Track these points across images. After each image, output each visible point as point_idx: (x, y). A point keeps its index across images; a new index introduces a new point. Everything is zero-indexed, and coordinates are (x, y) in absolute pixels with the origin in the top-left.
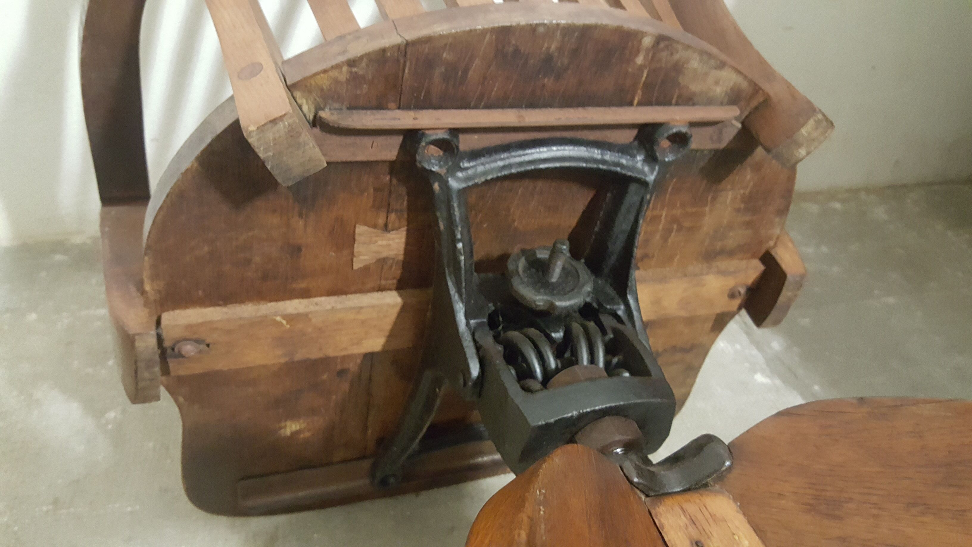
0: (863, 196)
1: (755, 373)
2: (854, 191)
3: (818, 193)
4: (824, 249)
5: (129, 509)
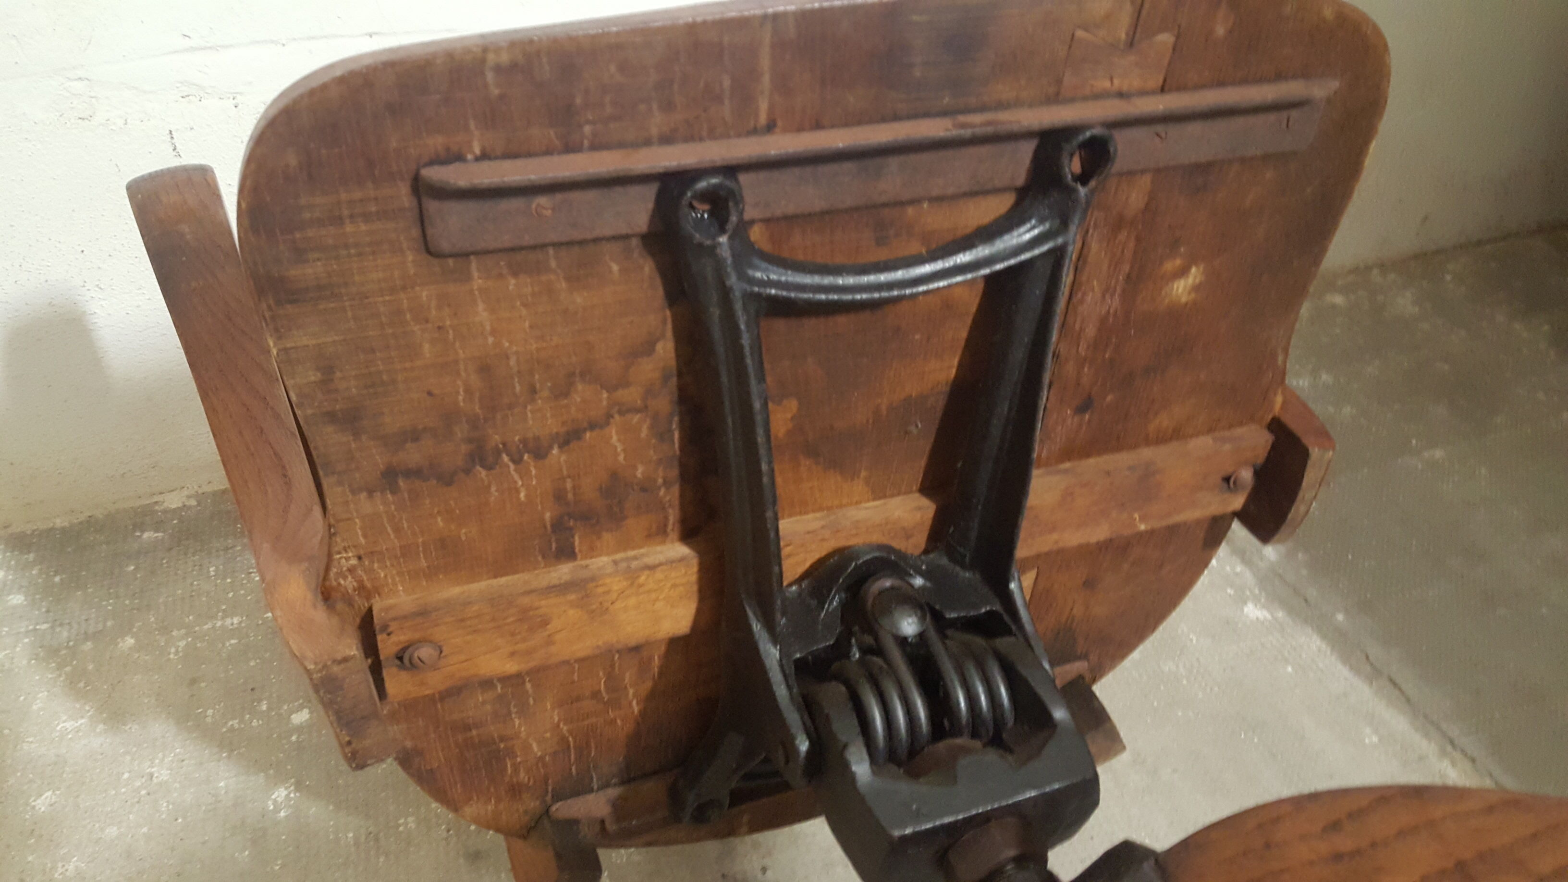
2: (1362, 271)
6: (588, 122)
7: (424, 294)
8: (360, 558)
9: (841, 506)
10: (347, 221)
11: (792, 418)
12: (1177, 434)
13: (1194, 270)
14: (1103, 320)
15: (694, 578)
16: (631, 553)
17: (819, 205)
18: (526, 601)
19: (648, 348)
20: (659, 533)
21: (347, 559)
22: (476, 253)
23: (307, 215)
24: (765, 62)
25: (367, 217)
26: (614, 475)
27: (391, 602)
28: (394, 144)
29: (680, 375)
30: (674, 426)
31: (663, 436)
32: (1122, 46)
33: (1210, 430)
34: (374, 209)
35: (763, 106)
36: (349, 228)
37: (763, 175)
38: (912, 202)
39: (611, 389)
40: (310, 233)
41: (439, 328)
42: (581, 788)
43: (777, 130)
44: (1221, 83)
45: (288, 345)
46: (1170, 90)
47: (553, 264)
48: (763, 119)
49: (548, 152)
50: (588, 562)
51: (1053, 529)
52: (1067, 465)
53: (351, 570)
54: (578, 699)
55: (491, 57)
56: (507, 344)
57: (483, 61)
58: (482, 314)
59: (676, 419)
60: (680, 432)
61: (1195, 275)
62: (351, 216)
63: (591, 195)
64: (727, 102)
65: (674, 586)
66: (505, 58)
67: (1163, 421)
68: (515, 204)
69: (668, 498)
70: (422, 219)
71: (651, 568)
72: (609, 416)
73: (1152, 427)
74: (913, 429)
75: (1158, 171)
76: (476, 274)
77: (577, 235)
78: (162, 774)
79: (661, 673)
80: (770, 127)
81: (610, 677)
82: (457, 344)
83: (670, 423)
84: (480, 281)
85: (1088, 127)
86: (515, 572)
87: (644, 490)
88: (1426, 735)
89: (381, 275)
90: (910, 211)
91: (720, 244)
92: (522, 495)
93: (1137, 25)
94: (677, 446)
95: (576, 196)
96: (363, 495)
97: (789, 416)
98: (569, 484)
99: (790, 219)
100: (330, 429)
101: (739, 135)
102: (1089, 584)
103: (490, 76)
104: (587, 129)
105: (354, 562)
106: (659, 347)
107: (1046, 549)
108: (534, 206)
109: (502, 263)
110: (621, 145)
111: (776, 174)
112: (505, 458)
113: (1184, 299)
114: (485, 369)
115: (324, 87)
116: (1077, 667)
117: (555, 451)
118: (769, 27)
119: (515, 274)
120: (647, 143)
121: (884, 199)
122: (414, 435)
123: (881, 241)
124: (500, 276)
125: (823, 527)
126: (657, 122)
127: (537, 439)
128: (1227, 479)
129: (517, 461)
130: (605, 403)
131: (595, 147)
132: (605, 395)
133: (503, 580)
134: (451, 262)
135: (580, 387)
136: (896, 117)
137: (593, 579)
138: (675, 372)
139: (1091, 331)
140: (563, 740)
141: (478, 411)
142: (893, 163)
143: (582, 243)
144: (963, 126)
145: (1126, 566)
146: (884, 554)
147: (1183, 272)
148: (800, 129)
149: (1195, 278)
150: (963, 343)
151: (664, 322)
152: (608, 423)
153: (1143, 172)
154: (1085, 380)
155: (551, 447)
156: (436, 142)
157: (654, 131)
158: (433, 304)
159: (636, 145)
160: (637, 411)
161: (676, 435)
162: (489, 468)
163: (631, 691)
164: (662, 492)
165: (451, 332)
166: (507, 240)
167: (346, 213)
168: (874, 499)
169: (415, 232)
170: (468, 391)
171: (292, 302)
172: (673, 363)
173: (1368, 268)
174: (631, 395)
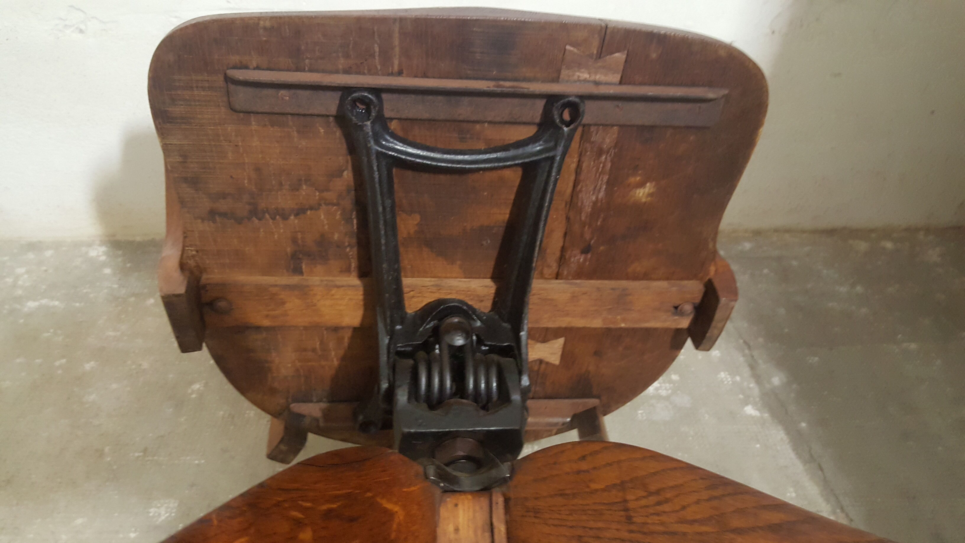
0: (921, 236)
1: (747, 404)
2: (911, 230)
3: (872, 231)
4: (859, 289)
5: (197, 462)
6: (307, 58)
7: (229, 128)
8: (197, 251)
9: (446, 278)
10: (195, 89)
11: (417, 225)
12: (646, 276)
13: (648, 184)
14: (595, 203)
15: (361, 297)
16: (330, 278)
17: (426, 116)
18: (274, 290)
19: (339, 173)
20: (347, 270)
21: (192, 250)
22: (253, 113)
23: (177, 84)
24: (396, 42)
25: (203, 88)
26: (322, 236)
27: (212, 276)
28: (216, 57)
29: (356, 190)
30: (353, 217)
31: (348, 220)
32: (594, 57)
33: (667, 279)
34: (207, 85)
35: (396, 62)
36: (196, 92)
37: (395, 96)
38: (477, 122)
39: (321, 191)
40: (179, 92)
41: (236, 146)
42: (306, 399)
43: (404, 75)
44: (656, 84)
45: (167, 143)
46: (625, 84)
47: (291, 123)
48: (396, 68)
49: (288, 70)
50: (309, 278)
51: (567, 315)
52: (578, 281)
53: (193, 256)
54: (305, 350)
55: (262, 23)
56: (268, 159)
57: (258, 24)
58: (255, 142)
59: (354, 213)
60: (357, 221)
61: (649, 188)
62: (197, 87)
63: (307, 93)
64: (377, 58)
65: (350, 299)
66: (268, 24)
67: (637, 267)
68: (270, 92)
69: (351, 253)
70: (228, 93)
71: (338, 287)
72: (320, 205)
73: (630, 270)
74: (484, 243)
75: (621, 126)
76: (253, 123)
77: (301, 111)
78: (145, 365)
79: (349, 347)
80: (400, 73)
81: (322, 343)
82: (245, 155)
83: (351, 215)
84: (256, 126)
85: (568, 96)
86: (273, 276)
87: (338, 246)
88: (828, 501)
89: (210, 116)
90: (478, 126)
91: (366, 125)
92: (276, 236)
93: (602, 46)
94: (355, 227)
95: (300, 92)
96: (199, 221)
97: (416, 222)
98: (299, 236)
99: (413, 120)
100: (184, 185)
101: (383, 75)
102: (597, 353)
103: (261, 31)
104: (307, 61)
105: (194, 253)
106: (345, 173)
107: (564, 325)
108: (280, 94)
109: (266, 120)
110: (324, 71)
111: (402, 97)
112: (267, 216)
113: (644, 200)
114: (258, 169)
115: (186, 27)
116: (592, 402)
117: (292, 217)
118: (397, 25)
119: (272, 126)
120: (337, 72)
121: (461, 118)
122: (224, 196)
123: (462, 140)
124: (265, 125)
125: (432, 286)
126: (342, 63)
127: (283, 209)
128: (676, 308)
129: (274, 219)
130: (317, 198)
131: (311, 71)
132: (317, 194)
133: (266, 278)
134: (241, 115)
135: (304, 187)
136: (468, 78)
137: (307, 286)
138: (353, 189)
139: (588, 209)
140: (297, 370)
141: (254, 190)
142: (466, 100)
143: (304, 115)
144: (498, 86)
145: (621, 349)
146: (461, 305)
147: (642, 185)
148: (416, 76)
149: (650, 189)
150: (512, 201)
151: (347, 162)
152: (319, 209)
153: (613, 126)
154: (587, 236)
155: (290, 215)
156: (235, 59)
157: (341, 67)
158: (233, 134)
159: (331, 72)
160: (334, 205)
161: (355, 221)
162: (260, 219)
163: (333, 353)
164: (348, 250)
165: (241, 148)
166: (266, 109)
167: (195, 85)
168: (465, 278)
169: (225, 99)
170: (250, 179)
171: (171, 122)
172: (352, 183)
173: (917, 230)
174: (330, 196)
